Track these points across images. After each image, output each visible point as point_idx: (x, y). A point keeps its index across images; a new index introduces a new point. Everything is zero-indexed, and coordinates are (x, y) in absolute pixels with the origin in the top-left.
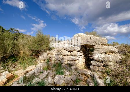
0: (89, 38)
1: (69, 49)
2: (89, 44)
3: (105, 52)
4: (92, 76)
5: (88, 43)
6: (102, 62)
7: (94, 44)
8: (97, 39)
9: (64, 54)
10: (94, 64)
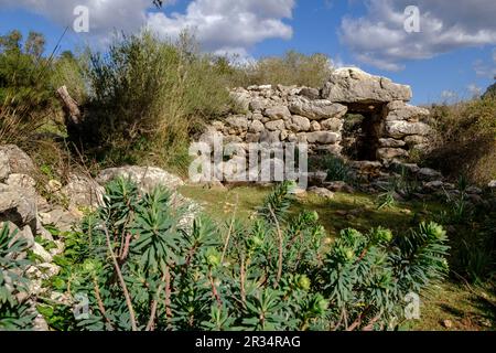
0: (377, 85)
1: (320, 110)
2: (378, 98)
3: (408, 116)
4: (387, 166)
5: (376, 97)
6: (402, 139)
7: (388, 98)
8: (396, 88)
9: (299, 128)
10: (388, 144)
